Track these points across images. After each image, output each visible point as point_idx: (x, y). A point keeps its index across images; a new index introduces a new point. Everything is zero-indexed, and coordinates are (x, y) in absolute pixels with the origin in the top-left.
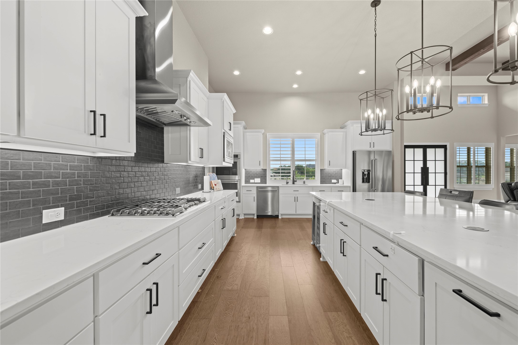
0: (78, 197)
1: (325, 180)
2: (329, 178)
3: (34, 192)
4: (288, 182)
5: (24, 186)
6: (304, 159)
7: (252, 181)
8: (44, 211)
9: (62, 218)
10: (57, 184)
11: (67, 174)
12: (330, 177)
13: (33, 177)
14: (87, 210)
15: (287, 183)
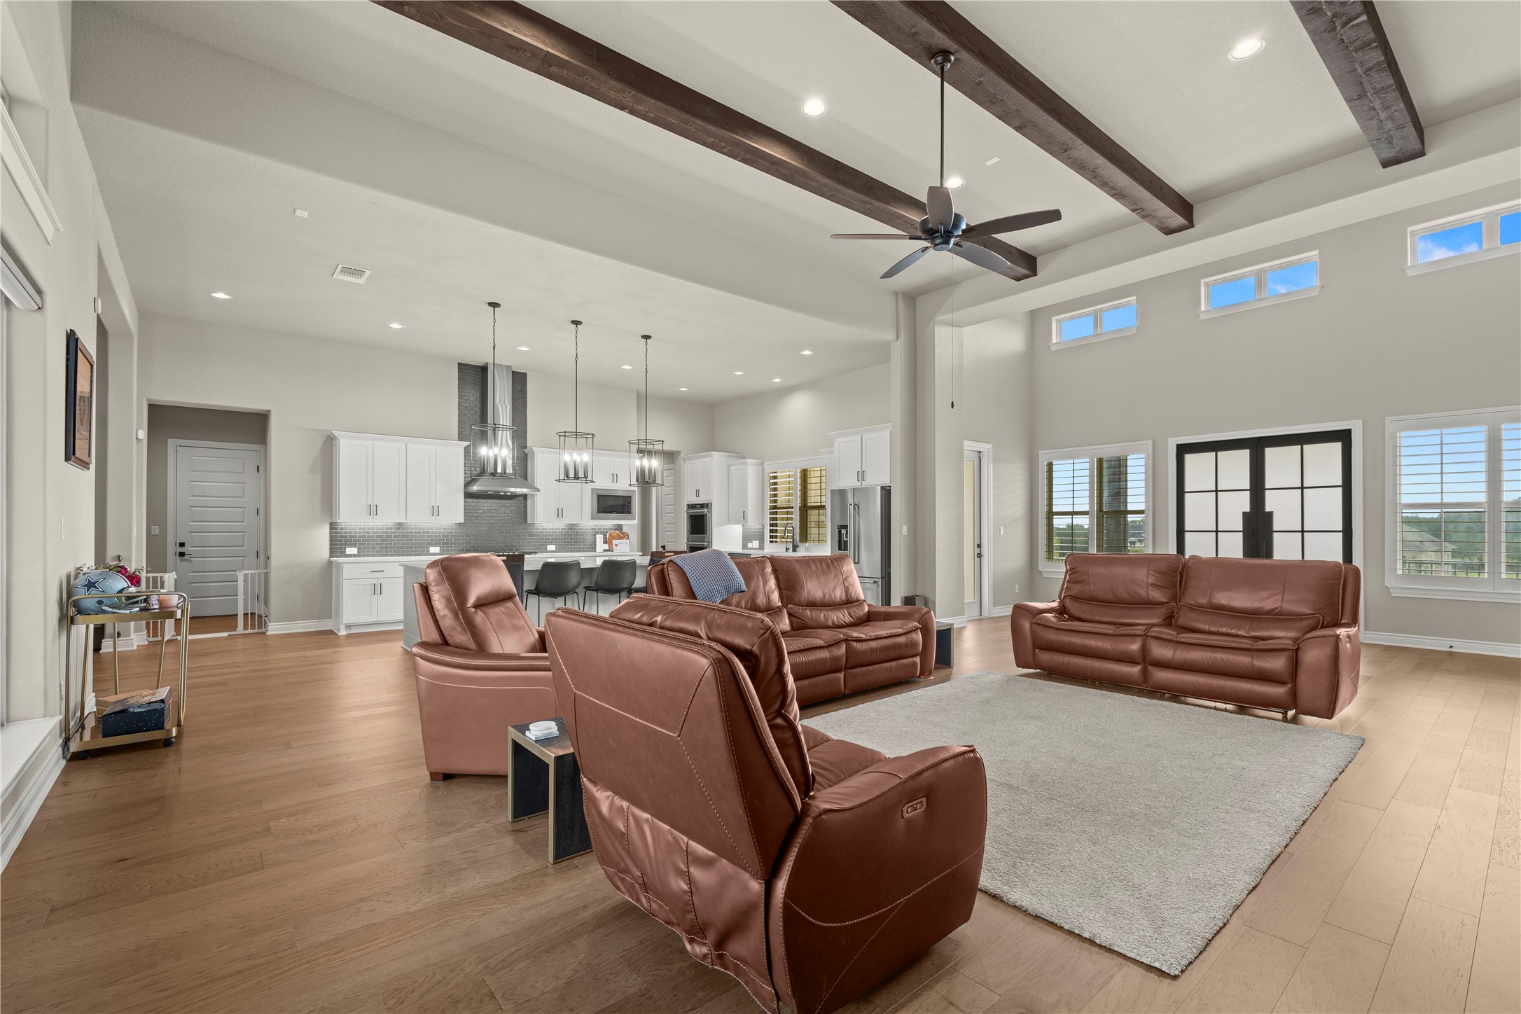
3: (426, 539)
4: (787, 547)
5: (423, 536)
6: (820, 504)
7: (750, 545)
8: (430, 548)
9: (438, 551)
10: (436, 536)
11: (441, 532)
13: (424, 533)
14: (453, 550)
15: (787, 549)
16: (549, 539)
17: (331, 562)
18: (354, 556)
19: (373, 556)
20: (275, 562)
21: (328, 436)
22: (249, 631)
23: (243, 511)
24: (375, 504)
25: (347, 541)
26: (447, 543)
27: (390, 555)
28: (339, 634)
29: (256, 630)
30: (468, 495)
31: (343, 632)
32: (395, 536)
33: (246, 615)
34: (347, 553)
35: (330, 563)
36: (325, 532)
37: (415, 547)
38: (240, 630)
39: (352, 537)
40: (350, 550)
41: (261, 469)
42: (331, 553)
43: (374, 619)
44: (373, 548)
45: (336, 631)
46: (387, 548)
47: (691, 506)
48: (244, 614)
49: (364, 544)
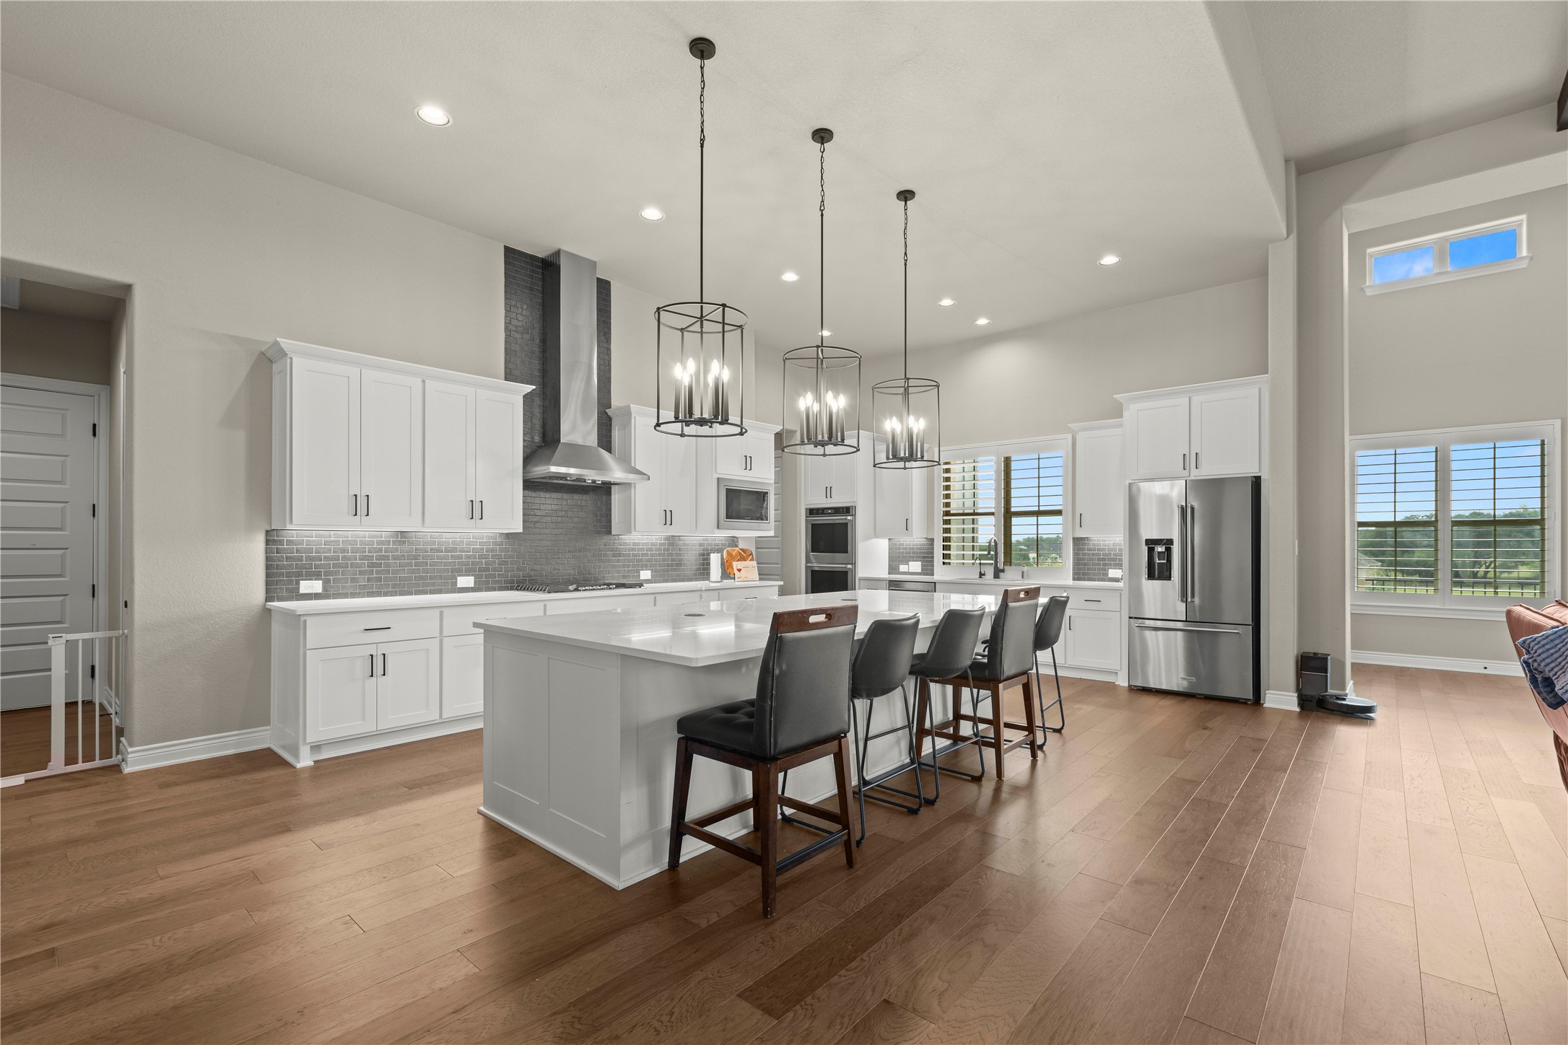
0: (486, 570)
1: (1088, 569)
2: (1099, 565)
3: (451, 562)
4: (983, 573)
5: (446, 557)
6: (1036, 509)
7: (903, 568)
8: (458, 578)
9: (472, 585)
10: (468, 557)
11: (476, 549)
12: (1104, 560)
13: (451, 551)
14: (496, 582)
15: (981, 575)
16: (641, 560)
17: (269, 610)
18: (316, 596)
19: (353, 595)
20: (143, 611)
21: (263, 354)
22: (81, 766)
23: (62, 555)
24: (364, 493)
25: (303, 567)
26: (487, 569)
27: (386, 594)
28: (299, 766)
29: (97, 763)
30: (529, 485)
31: (305, 761)
32: (395, 558)
33: (70, 705)
34: (302, 590)
35: (267, 612)
36: (257, 546)
37: (431, 578)
38: (57, 764)
39: (313, 559)
40: (306, 586)
41: (101, 430)
42: (267, 591)
43: (370, 727)
44: (353, 580)
45: (286, 756)
46: (379, 579)
47: (812, 512)
48: (68, 705)
49: (336, 573)
